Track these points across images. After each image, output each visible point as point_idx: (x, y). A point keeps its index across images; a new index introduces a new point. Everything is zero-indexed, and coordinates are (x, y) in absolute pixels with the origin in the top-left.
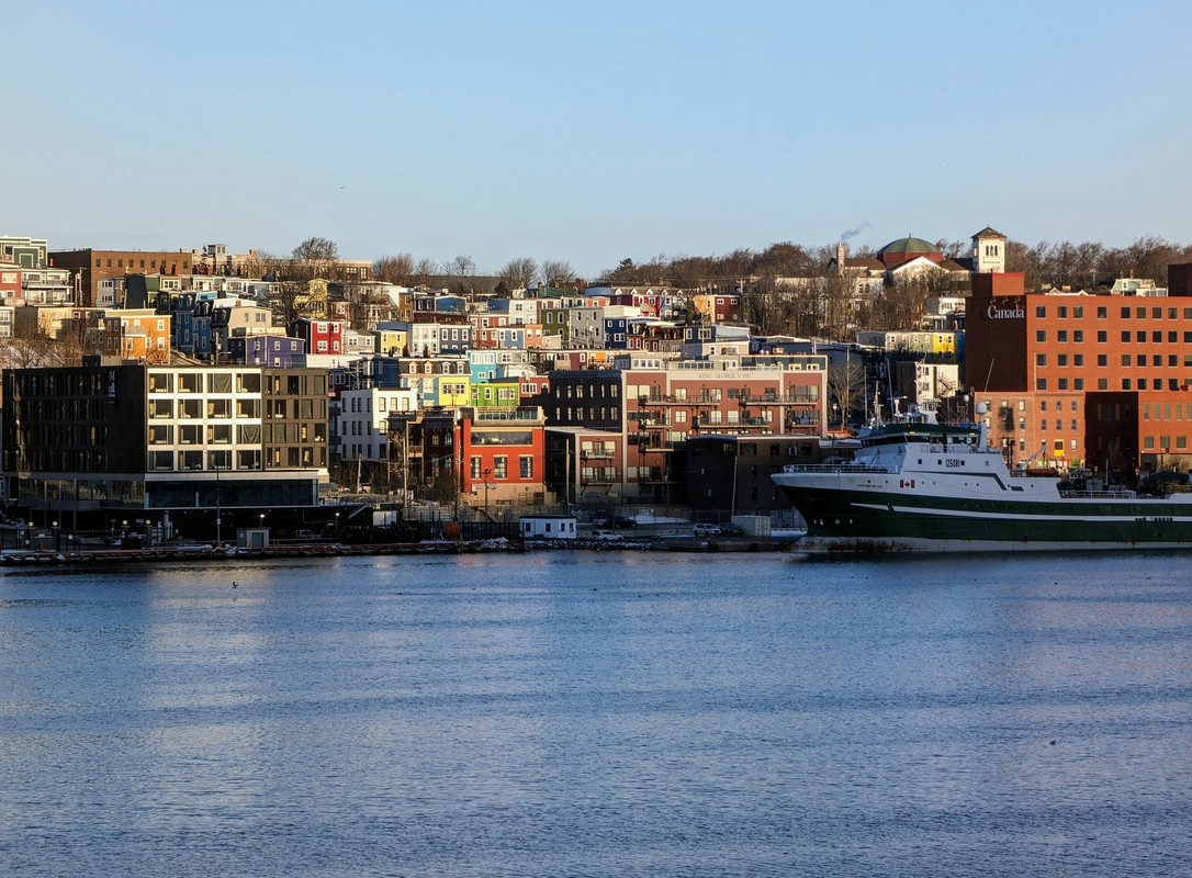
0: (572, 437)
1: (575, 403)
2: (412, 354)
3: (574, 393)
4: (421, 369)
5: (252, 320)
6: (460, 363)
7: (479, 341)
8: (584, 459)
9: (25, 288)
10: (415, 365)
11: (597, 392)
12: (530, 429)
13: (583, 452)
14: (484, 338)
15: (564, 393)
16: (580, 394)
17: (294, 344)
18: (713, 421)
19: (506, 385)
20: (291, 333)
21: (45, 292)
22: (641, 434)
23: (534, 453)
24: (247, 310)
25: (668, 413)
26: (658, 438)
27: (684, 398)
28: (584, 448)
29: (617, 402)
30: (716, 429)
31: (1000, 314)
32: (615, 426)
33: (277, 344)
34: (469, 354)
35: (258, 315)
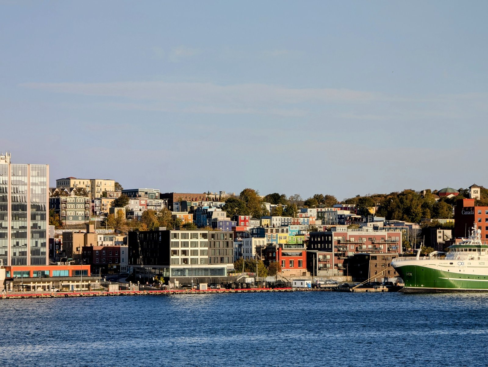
0: (315, 254)
1: (317, 242)
2: (270, 226)
3: (317, 239)
4: (272, 231)
5: (220, 215)
6: (285, 229)
7: (294, 222)
8: (319, 261)
9: (148, 205)
10: (270, 230)
11: (325, 239)
12: (301, 251)
13: (319, 259)
14: (296, 221)
15: (314, 239)
16: (319, 239)
17: (233, 223)
18: (363, 248)
19: (300, 236)
20: (232, 220)
21: (154, 207)
22: (339, 252)
23: (303, 259)
24: (218, 212)
25: (348, 246)
26: (345, 254)
27: (353, 241)
28: (319, 257)
29: (331, 242)
30: (364, 251)
31: (466, 213)
32: (330, 250)
33: (228, 223)
34: (290, 227)
35: (222, 214)
